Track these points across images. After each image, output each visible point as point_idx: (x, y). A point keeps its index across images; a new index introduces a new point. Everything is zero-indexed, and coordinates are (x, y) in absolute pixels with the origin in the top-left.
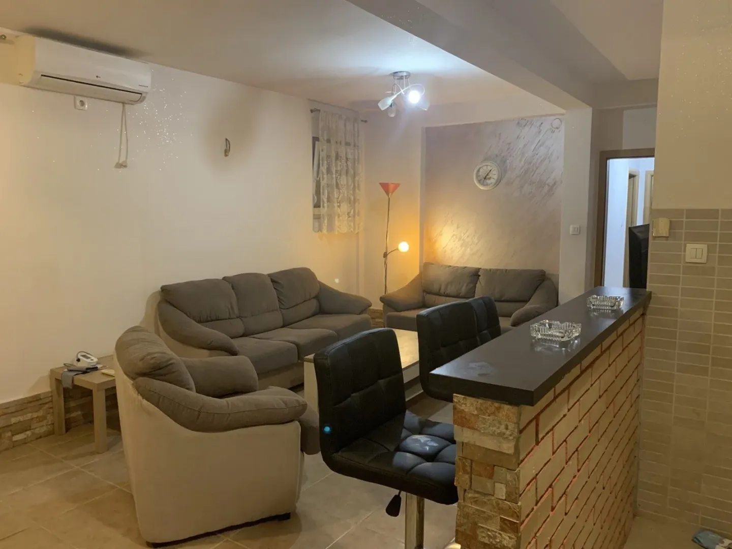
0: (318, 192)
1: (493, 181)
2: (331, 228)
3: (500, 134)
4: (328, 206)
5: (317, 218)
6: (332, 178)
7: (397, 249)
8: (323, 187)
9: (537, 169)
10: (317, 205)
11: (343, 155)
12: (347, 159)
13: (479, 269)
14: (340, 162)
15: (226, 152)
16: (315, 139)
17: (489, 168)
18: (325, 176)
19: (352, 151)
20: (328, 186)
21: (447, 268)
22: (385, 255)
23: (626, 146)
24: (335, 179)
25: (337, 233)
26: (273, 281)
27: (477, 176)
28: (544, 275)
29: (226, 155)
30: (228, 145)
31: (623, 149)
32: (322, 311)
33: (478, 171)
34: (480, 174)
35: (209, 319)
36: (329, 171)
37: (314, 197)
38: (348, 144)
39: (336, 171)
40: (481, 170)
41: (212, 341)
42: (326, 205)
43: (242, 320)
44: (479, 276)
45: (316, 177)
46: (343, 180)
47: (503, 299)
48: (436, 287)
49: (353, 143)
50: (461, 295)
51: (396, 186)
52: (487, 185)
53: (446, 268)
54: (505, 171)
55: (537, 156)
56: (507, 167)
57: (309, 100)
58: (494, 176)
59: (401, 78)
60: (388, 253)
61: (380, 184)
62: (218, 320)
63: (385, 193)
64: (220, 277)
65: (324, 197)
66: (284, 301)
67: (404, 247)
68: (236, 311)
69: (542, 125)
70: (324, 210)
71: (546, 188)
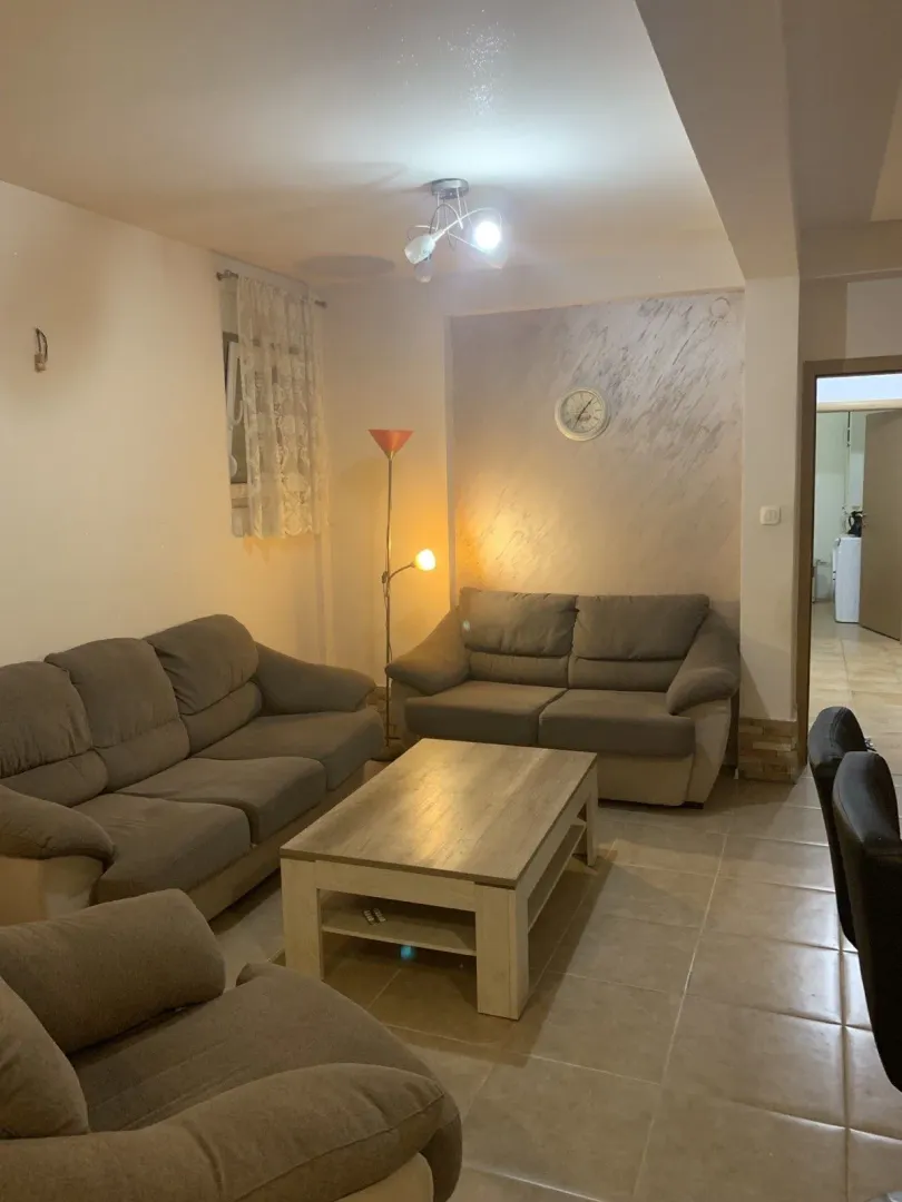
0: (238, 449)
1: (594, 423)
2: (270, 527)
3: (605, 330)
4: (262, 481)
5: (241, 505)
6: (269, 421)
7: (412, 565)
8: (250, 440)
9: (683, 397)
10: (239, 479)
11: (285, 371)
12: (293, 379)
13: (576, 597)
14: (282, 386)
15: (40, 361)
16: (229, 338)
17: (587, 398)
18: (254, 417)
19: (303, 364)
20: (260, 436)
21: (513, 599)
22: (386, 577)
23: (853, 352)
24: (273, 422)
25: (284, 537)
26: (160, 654)
27: (563, 415)
28: (707, 606)
29: (38, 369)
30: (43, 344)
31: (847, 357)
32: (269, 708)
33: (565, 403)
34: (569, 409)
35: (24, 764)
36: (261, 407)
37: (231, 462)
38: (293, 351)
39: (277, 407)
40: (570, 402)
41: (49, 839)
42: (258, 478)
43: (99, 755)
44: (578, 611)
45: (233, 418)
46: (290, 425)
47: (630, 657)
48: (492, 639)
49: (303, 348)
50: (545, 650)
51: (406, 435)
52: (583, 431)
53: (508, 598)
54: (620, 404)
55: (683, 374)
56: (620, 395)
57: (213, 251)
58: (597, 412)
59: (450, 195)
60: (392, 573)
61: (371, 431)
62: (47, 763)
63: (383, 452)
64: (38, 655)
65: (253, 461)
66: (186, 697)
67: (426, 560)
68: (86, 734)
69: (692, 311)
70: (255, 489)
71: (702, 437)
